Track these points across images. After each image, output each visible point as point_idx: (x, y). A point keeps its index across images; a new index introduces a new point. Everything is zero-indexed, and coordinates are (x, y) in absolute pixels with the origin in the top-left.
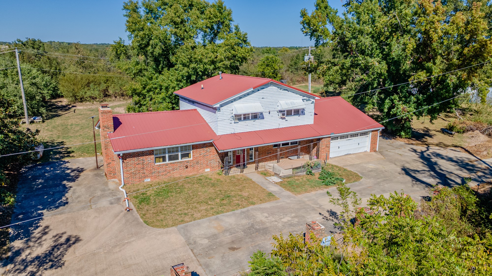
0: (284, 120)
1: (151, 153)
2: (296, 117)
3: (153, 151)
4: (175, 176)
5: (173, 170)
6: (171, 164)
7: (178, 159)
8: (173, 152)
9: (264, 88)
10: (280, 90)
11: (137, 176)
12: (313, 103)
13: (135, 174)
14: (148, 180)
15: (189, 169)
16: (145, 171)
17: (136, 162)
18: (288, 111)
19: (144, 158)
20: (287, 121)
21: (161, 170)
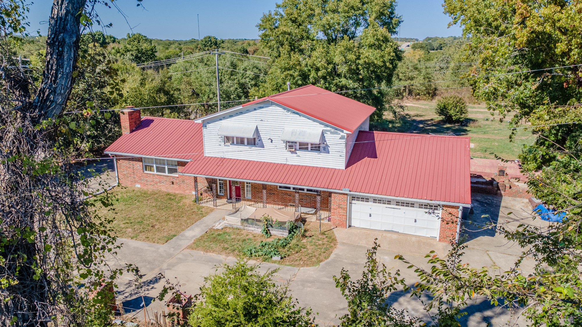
0: (295, 155)
1: (140, 160)
2: (315, 154)
3: (141, 158)
4: (162, 190)
5: (160, 182)
6: (158, 175)
7: (164, 172)
8: (160, 164)
9: (263, 108)
10: (287, 113)
11: (129, 179)
12: (343, 137)
13: (128, 177)
14: (138, 186)
15: (175, 186)
16: (135, 176)
17: (128, 165)
18: (301, 144)
19: (134, 163)
20: (299, 156)
21: (149, 179)
